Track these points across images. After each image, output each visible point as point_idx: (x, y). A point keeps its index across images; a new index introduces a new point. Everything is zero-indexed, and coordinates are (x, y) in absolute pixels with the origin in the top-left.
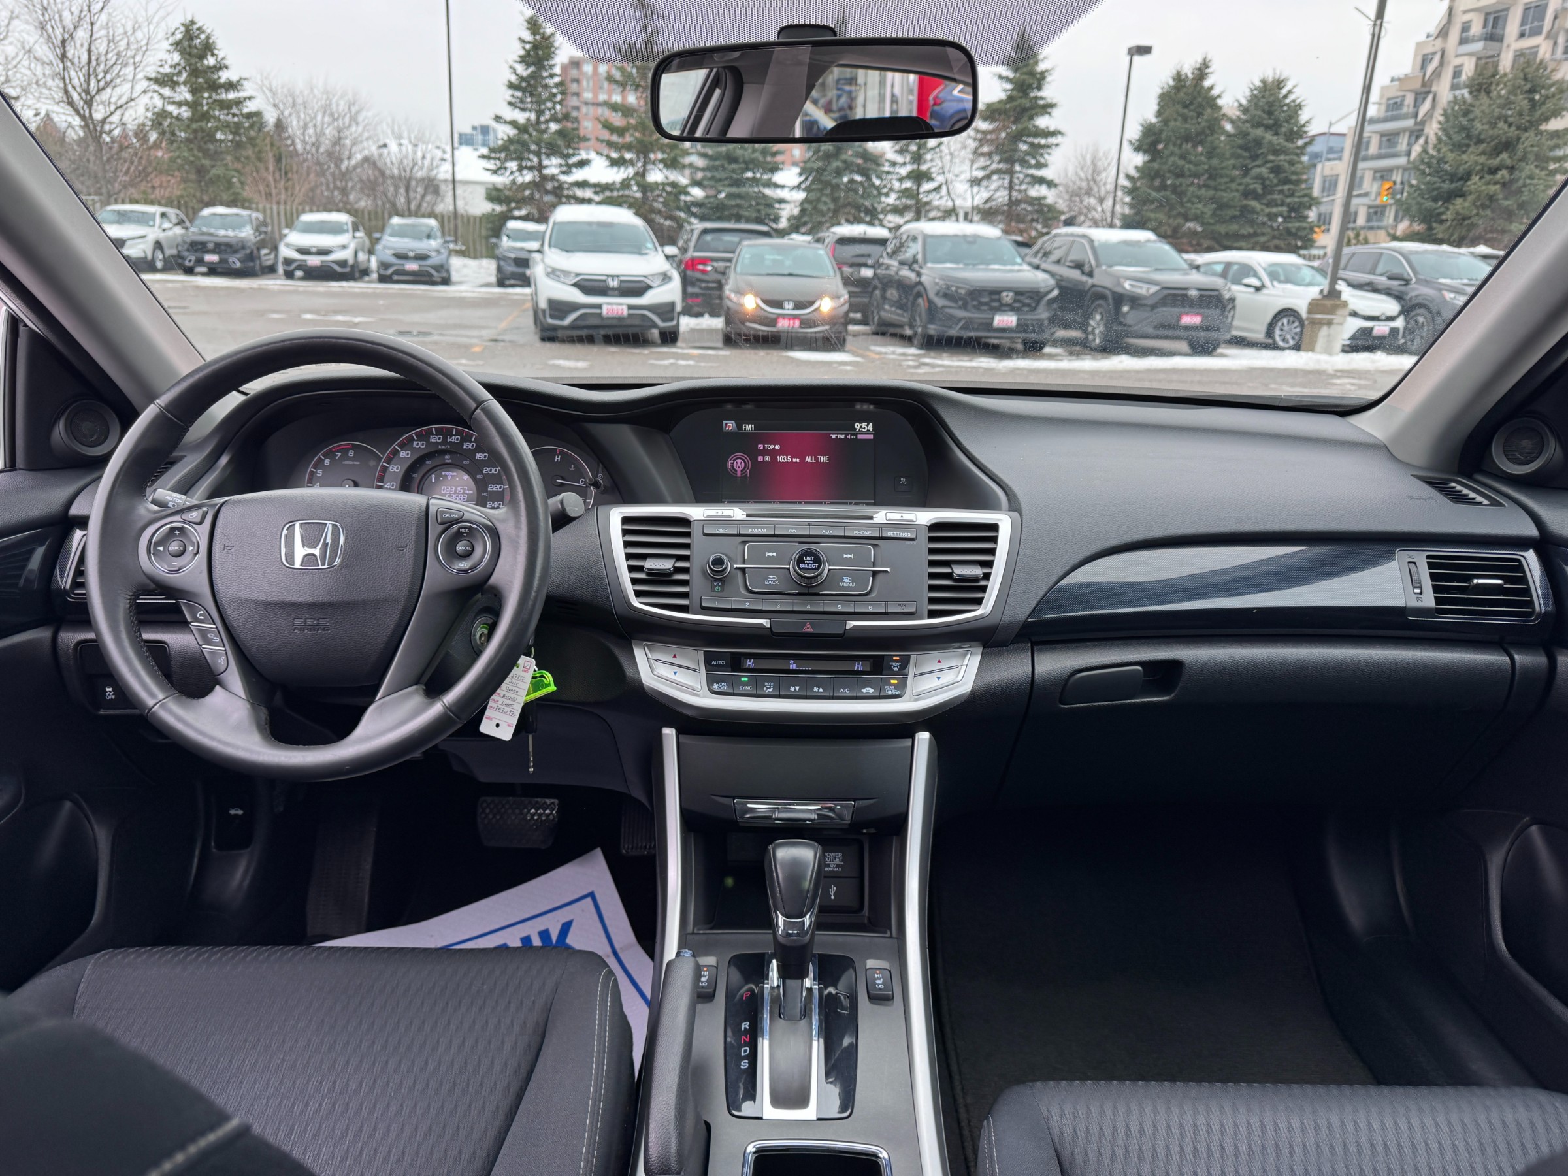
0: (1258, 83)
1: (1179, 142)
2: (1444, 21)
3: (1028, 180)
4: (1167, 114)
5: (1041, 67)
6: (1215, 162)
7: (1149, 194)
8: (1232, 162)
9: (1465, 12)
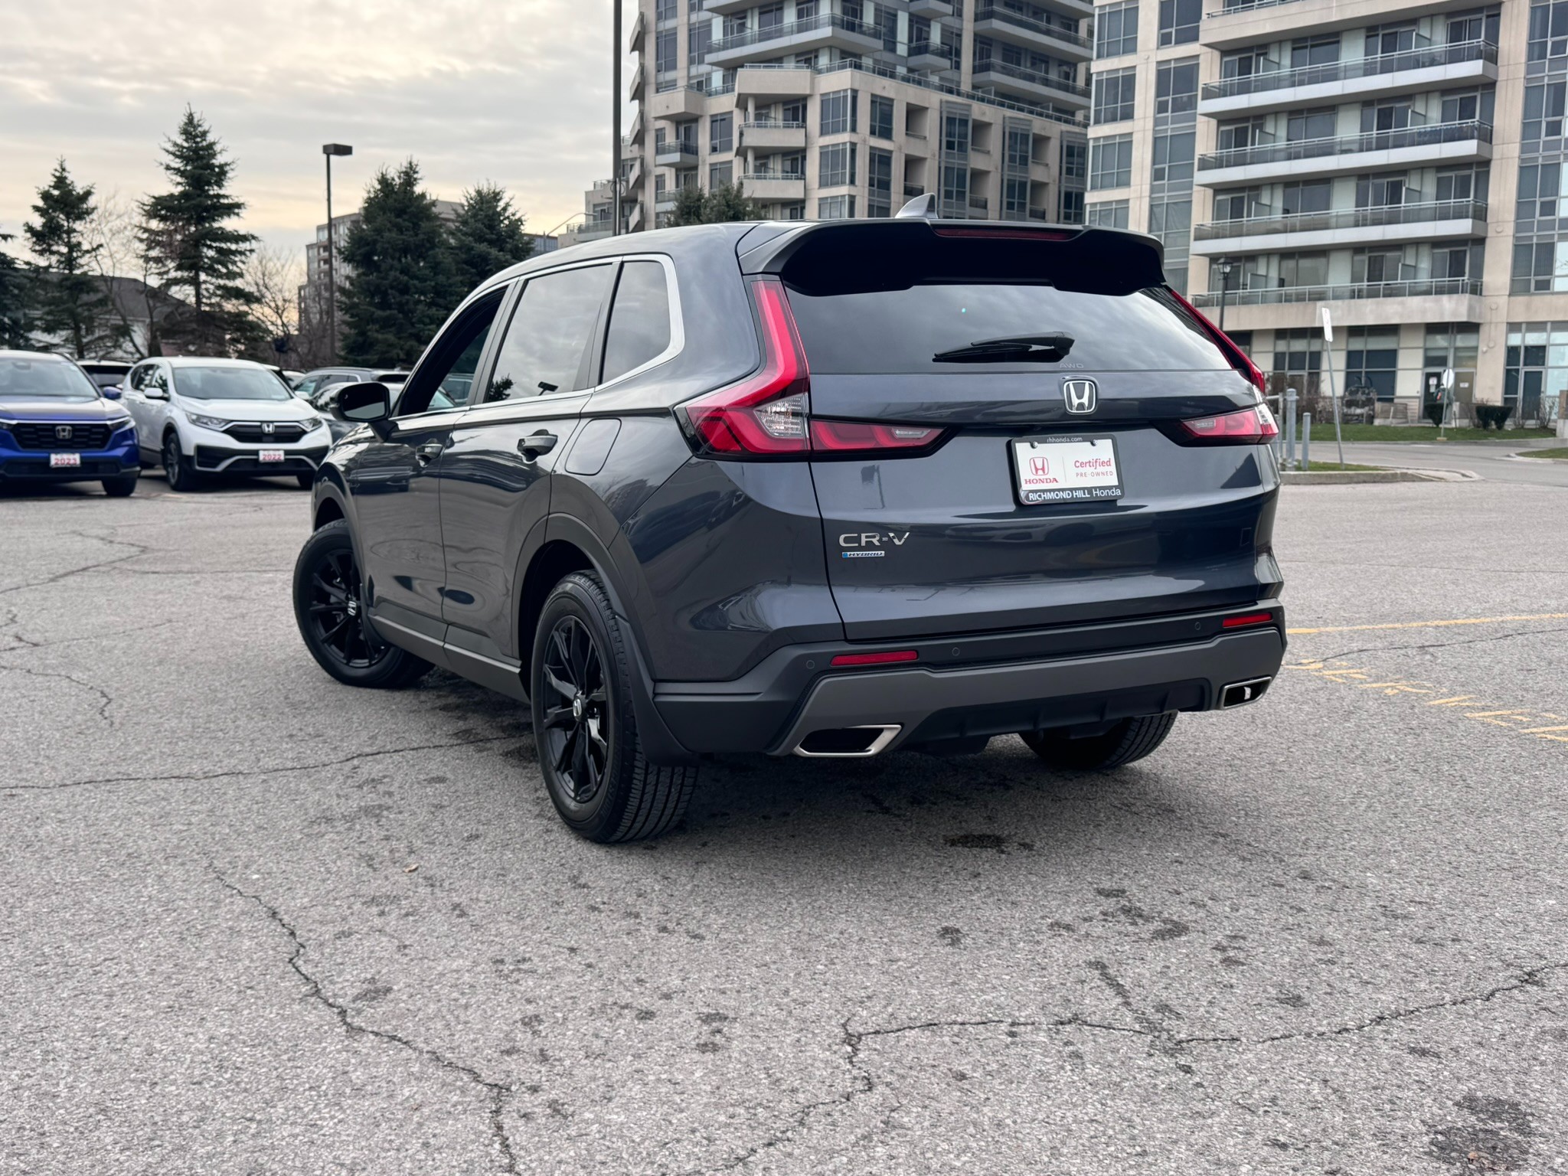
0: (474, 194)
1: (397, 255)
2: (637, 127)
3: (219, 292)
4: (380, 220)
5: (219, 160)
6: (441, 278)
7: (373, 313)
8: (460, 278)
9: (657, 118)
